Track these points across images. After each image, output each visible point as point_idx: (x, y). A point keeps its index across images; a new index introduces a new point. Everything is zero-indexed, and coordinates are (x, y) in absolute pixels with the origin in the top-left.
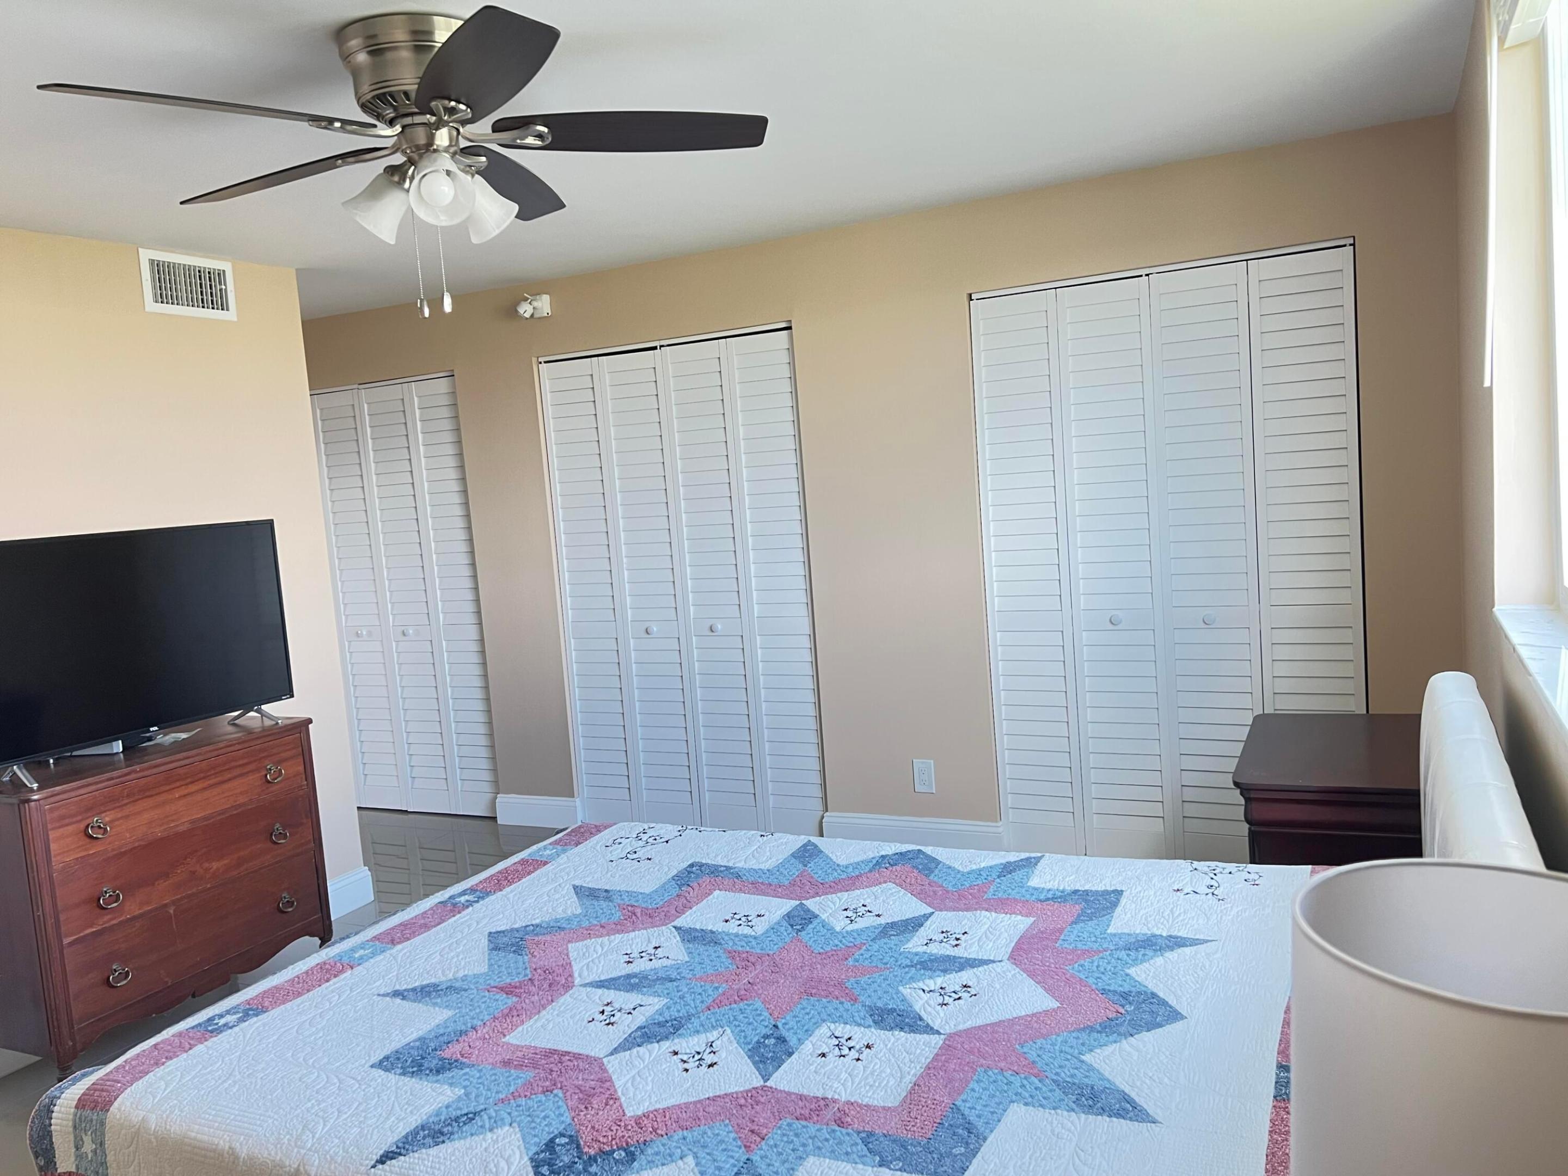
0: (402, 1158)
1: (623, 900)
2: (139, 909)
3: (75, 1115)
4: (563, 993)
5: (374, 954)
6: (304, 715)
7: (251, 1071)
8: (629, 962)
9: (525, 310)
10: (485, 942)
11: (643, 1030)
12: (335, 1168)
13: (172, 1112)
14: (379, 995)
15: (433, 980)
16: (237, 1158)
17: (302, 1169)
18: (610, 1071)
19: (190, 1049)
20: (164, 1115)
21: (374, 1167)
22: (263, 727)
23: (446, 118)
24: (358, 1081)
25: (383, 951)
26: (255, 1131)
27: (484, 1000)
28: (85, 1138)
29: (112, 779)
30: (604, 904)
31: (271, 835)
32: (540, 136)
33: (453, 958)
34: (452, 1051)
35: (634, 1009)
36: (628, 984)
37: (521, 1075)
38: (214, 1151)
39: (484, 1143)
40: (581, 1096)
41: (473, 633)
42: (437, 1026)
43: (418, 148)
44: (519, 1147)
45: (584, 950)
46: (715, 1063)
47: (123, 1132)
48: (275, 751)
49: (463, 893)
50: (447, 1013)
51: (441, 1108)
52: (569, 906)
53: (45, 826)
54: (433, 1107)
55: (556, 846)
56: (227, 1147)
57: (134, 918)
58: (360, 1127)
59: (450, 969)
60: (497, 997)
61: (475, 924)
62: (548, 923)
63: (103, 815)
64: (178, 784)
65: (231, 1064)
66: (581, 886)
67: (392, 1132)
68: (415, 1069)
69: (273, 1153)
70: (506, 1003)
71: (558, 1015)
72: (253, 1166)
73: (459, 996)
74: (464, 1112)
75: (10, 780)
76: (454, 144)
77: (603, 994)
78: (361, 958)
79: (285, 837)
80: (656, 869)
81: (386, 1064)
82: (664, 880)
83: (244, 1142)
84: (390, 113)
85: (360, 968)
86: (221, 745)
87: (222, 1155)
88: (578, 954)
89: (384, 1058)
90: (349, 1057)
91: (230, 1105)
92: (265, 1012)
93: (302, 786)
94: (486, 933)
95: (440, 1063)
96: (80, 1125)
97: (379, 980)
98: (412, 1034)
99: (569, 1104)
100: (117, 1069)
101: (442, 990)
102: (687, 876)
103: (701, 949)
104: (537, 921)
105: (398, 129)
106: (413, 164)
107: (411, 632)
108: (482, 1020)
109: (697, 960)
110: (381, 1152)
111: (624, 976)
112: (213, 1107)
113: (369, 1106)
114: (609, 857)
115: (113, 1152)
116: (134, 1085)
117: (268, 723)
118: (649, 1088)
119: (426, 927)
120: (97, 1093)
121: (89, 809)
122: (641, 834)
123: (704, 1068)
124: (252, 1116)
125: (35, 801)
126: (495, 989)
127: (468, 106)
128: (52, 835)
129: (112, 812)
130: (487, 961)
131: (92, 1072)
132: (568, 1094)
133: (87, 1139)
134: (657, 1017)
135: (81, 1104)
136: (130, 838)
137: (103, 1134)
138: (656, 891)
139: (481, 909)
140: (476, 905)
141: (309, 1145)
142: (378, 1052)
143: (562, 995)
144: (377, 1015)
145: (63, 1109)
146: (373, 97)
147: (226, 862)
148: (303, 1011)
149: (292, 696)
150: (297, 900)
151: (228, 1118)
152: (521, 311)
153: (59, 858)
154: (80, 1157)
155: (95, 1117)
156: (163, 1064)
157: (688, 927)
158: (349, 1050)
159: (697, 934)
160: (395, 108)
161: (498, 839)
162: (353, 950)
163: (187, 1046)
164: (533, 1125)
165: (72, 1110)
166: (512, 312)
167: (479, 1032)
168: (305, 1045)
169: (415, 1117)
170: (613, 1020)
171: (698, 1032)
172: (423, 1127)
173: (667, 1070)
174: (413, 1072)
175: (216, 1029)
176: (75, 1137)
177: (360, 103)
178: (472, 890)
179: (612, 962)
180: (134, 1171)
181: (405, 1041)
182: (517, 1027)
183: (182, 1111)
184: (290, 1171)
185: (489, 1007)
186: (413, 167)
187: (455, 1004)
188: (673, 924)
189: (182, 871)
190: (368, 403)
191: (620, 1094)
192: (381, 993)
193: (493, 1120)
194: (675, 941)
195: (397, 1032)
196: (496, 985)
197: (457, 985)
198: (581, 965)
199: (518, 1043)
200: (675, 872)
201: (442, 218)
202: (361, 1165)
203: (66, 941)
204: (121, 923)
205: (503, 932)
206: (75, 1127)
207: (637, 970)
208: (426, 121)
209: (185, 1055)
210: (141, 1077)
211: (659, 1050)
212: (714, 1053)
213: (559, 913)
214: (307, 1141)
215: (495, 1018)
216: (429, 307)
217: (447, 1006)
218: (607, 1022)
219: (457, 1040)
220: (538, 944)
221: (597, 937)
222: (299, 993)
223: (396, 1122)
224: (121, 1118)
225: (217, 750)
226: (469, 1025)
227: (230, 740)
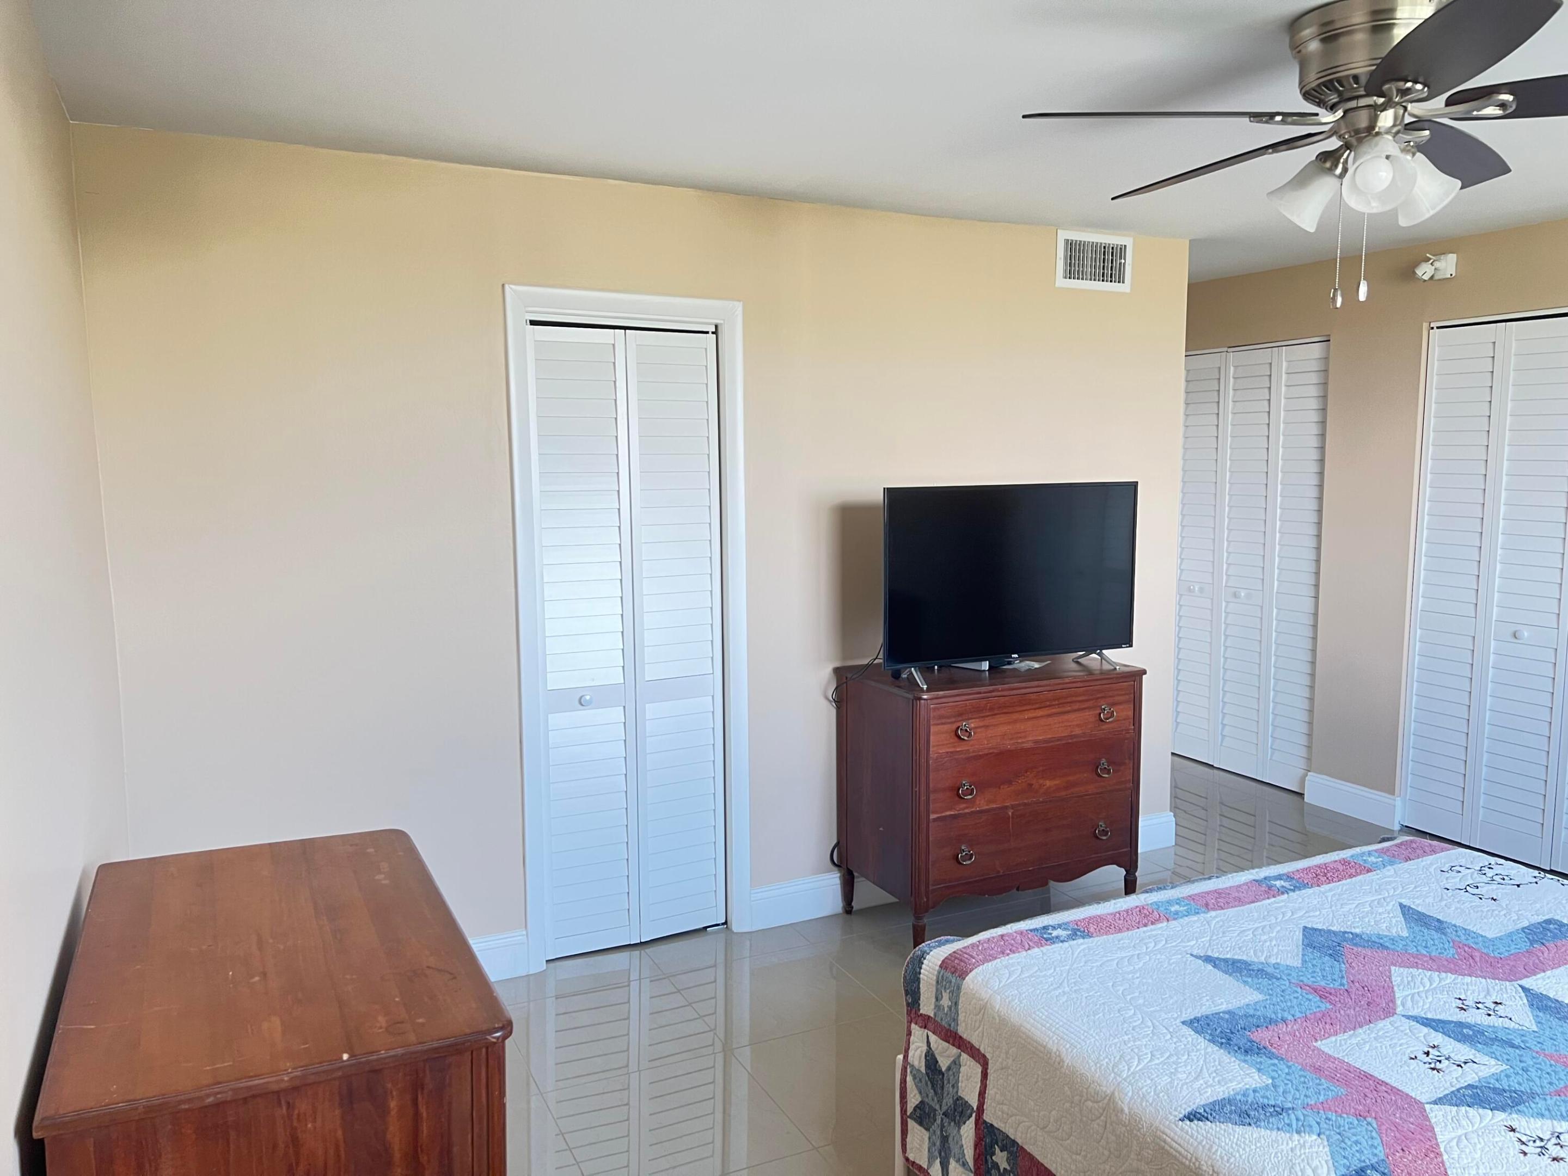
0: (1209, 1123)
1: (1459, 937)
2: (987, 805)
3: (939, 973)
4: (1382, 1017)
5: (1188, 913)
6: (1141, 666)
7: (1077, 988)
8: (1462, 1009)
9: (1424, 271)
10: (1299, 935)
11: (1475, 1091)
12: (1146, 1105)
13: (1013, 1000)
14: (1192, 955)
15: (1244, 958)
16: (1062, 1061)
17: (1116, 1094)
18: (1433, 1121)
19: (1029, 949)
20: (1007, 1000)
21: (1181, 1120)
22: (1101, 670)
23: (1397, 100)
24: (1170, 1032)
25: (1198, 913)
26: (1079, 1043)
27: (1296, 995)
28: (944, 994)
29: (980, 693)
30: (1436, 935)
31: (1097, 767)
32: (1503, 105)
33: (1265, 941)
34: (1261, 1036)
35: (1465, 1063)
36: (1460, 1033)
37: (1333, 1088)
38: (1045, 1047)
39: (1290, 1142)
40: (1397, 1135)
41: (1308, 604)
42: (1247, 1005)
43: (1357, 132)
44: (1326, 1162)
45: (1410, 979)
46: (1562, 1159)
47: (974, 1001)
48: (1110, 694)
49: (1279, 877)
50: (1256, 997)
51: (1247, 1089)
52: (1396, 927)
53: (928, 721)
54: (1240, 1086)
55: (1382, 855)
56: (1055, 1050)
57: (981, 812)
58: (1171, 1077)
59: (1262, 952)
60: (1310, 997)
61: (1290, 914)
62: (1370, 936)
63: (970, 721)
64: (1028, 707)
65: (1061, 975)
66: (1409, 907)
67: (1200, 1094)
68: (1224, 1041)
69: (1093, 1069)
70: (1319, 1007)
71: (1375, 1038)
72: (1075, 1074)
73: (1270, 982)
74: (1272, 1103)
75: (908, 678)
76: (1398, 123)
77: (1429, 1034)
78: (1177, 913)
79: (1109, 772)
80: (1503, 913)
81: (1199, 1024)
82: (1511, 928)
83: (1070, 1050)
84: (1334, 98)
85: (1174, 922)
86: (1067, 680)
87: (1050, 1054)
88: (1402, 980)
89: (1195, 1019)
90: (1162, 1005)
91: (1060, 1012)
92: (1091, 937)
93: (1128, 730)
94: (1301, 926)
95: (1249, 1044)
96: (942, 982)
97: (1193, 940)
98: (1223, 1005)
99: (1384, 1139)
100: (973, 945)
101: (1253, 970)
102: (1541, 933)
103: (1555, 1022)
104: (1358, 931)
105: (1340, 113)
106: (1348, 148)
107: (1243, 594)
108: (1293, 1016)
109: (1547, 1033)
110: (1189, 1109)
111: (1455, 1023)
112: (1046, 1008)
113: (1180, 1061)
114: (1444, 883)
115: (964, 1014)
116: (985, 965)
117: (1106, 667)
118: (1477, 1156)
119: (1240, 902)
120: (956, 961)
121: (960, 715)
122: (1486, 869)
123: (1546, 1160)
124: (1078, 1029)
125: (925, 699)
126: (1308, 988)
127: (1425, 85)
128: (933, 729)
129: (977, 720)
130: (1300, 956)
131: (953, 941)
132: (1384, 1127)
133: (946, 996)
134: (1492, 1081)
135: (944, 965)
136: (987, 744)
137: (958, 996)
138: (1500, 938)
139: (1297, 899)
140: (1291, 894)
141: (1125, 1076)
142: (1189, 1011)
143: (1381, 1019)
144: (1189, 974)
145: (930, 964)
146: (1319, 85)
147: (1057, 782)
148: (1123, 947)
149: (1131, 646)
150: (1111, 831)
151: (1057, 1023)
152: (1419, 272)
153: (935, 749)
154: (938, 1007)
155: (953, 980)
156: (1008, 955)
157: (1539, 992)
158: (1163, 999)
159: (1550, 1003)
160: (1340, 94)
161: (1303, 816)
162: (1170, 902)
163: (1027, 946)
164: (1343, 1145)
165: (937, 968)
166: (1408, 273)
167: (1290, 1026)
168: (1123, 980)
169: (1222, 1089)
170: (1438, 1066)
171: (1543, 1116)
172: (1230, 1101)
173: (1500, 1144)
174: (1222, 1043)
175: (1050, 939)
176: (937, 990)
177: (1303, 91)
178: (1288, 877)
179: (1442, 1003)
180: (978, 1035)
181: (1215, 1009)
182: (1330, 1036)
183: (1021, 1003)
184: (1106, 1091)
185: (1300, 1004)
186: (1348, 151)
187: (1266, 990)
188: (1520, 982)
189: (1022, 782)
190: (1234, 366)
191: (1442, 1150)
192: (1195, 953)
193: (1300, 1123)
194: (1521, 1002)
195: (1208, 998)
196: (1310, 983)
197: (1270, 970)
198: (1407, 993)
199: (1330, 1053)
200: (1526, 924)
201: (1374, 204)
202: (1170, 1113)
203: (932, 816)
204: (972, 812)
205: (1320, 930)
206: (937, 982)
207: (1471, 1020)
208: (1372, 103)
209: (1024, 953)
210: (990, 960)
211: (1492, 1118)
212: (1561, 1147)
213: (1383, 929)
214: (1124, 1071)
215: (1306, 1018)
216: (1342, 296)
217: (1258, 989)
218: (1432, 1066)
219: (1267, 1027)
220: (1357, 955)
221: (1425, 969)
222: (1120, 929)
223: (1204, 1086)
224: (973, 989)
225: (1063, 684)
226: (1280, 1016)
227: (1075, 677)
